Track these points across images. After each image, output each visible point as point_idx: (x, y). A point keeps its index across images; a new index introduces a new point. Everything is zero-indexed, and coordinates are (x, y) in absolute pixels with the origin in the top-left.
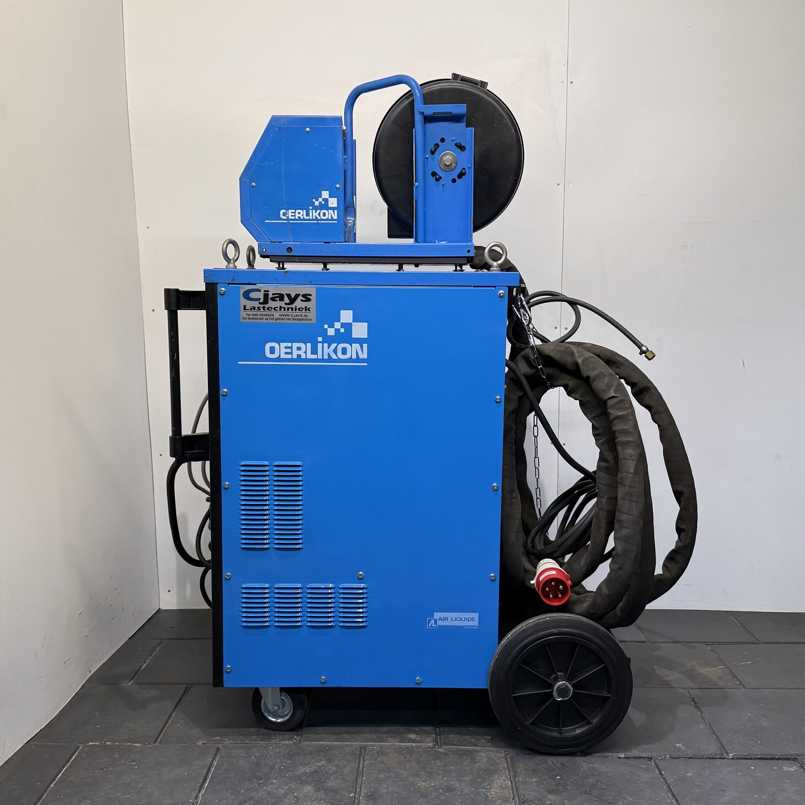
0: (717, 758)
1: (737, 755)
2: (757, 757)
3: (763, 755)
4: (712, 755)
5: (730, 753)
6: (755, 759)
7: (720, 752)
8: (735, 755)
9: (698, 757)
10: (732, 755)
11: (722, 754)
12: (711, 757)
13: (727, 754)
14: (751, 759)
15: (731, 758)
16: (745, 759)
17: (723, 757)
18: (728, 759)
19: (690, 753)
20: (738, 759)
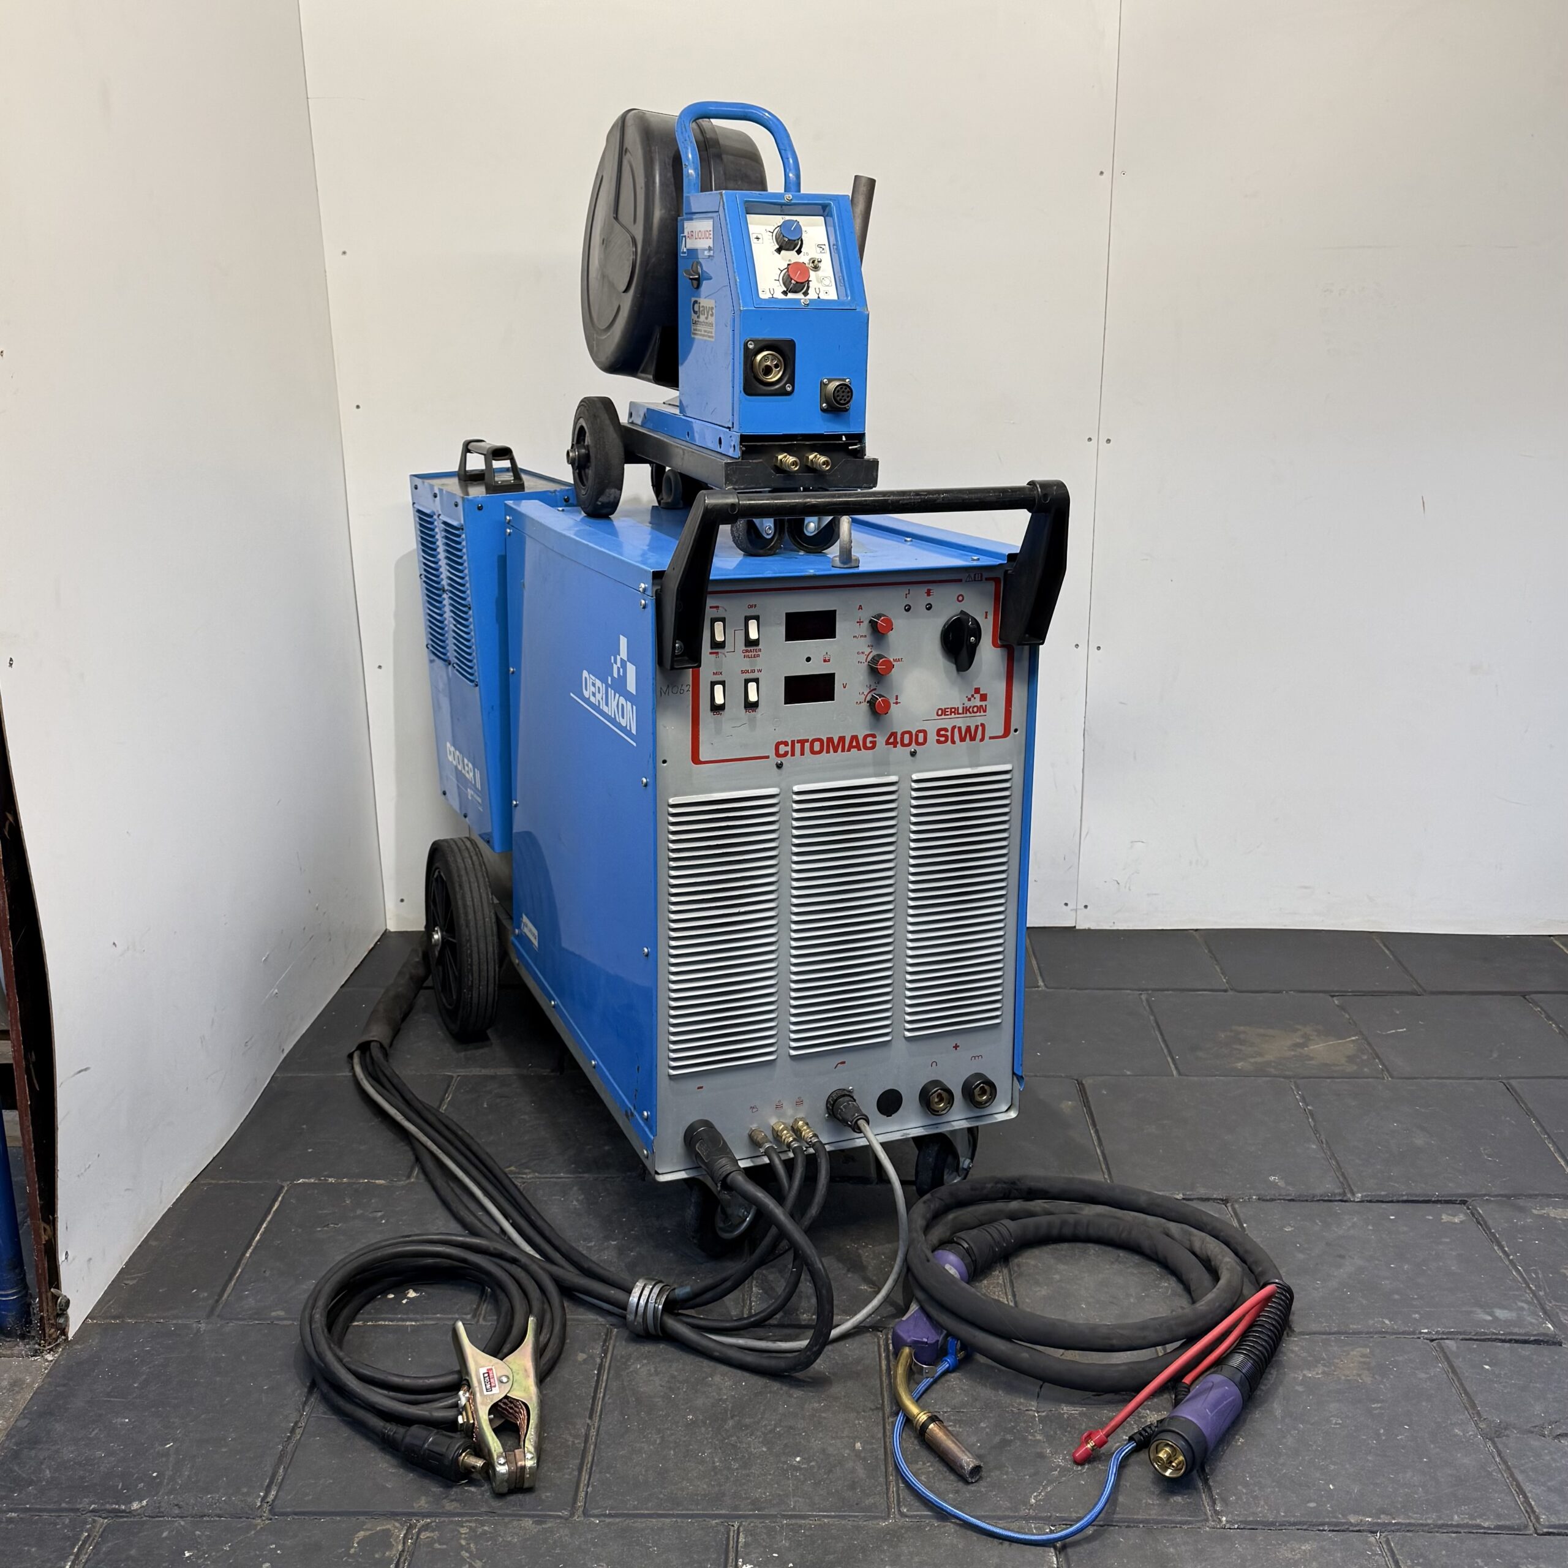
0: (1336, 1201)
1: (1369, 1195)
2: (1401, 1199)
3: (1411, 1195)
4: (1328, 1196)
5: (1358, 1192)
6: (1398, 1202)
7: (1341, 1191)
8: (1366, 1196)
9: (1305, 1199)
10: (1360, 1195)
11: (1344, 1194)
12: (1326, 1198)
13: (1353, 1194)
14: (1392, 1202)
15: (1359, 1200)
16: (1382, 1202)
17: (1345, 1199)
18: (1354, 1201)
19: (1292, 1192)
20: (1370, 1201)
